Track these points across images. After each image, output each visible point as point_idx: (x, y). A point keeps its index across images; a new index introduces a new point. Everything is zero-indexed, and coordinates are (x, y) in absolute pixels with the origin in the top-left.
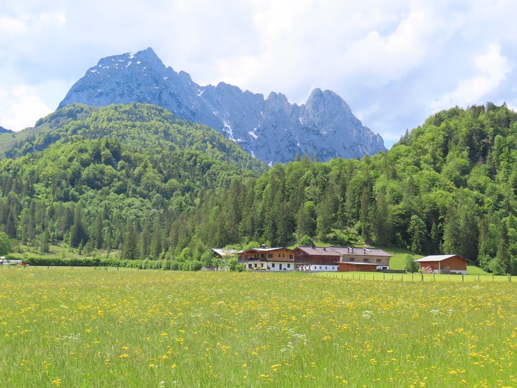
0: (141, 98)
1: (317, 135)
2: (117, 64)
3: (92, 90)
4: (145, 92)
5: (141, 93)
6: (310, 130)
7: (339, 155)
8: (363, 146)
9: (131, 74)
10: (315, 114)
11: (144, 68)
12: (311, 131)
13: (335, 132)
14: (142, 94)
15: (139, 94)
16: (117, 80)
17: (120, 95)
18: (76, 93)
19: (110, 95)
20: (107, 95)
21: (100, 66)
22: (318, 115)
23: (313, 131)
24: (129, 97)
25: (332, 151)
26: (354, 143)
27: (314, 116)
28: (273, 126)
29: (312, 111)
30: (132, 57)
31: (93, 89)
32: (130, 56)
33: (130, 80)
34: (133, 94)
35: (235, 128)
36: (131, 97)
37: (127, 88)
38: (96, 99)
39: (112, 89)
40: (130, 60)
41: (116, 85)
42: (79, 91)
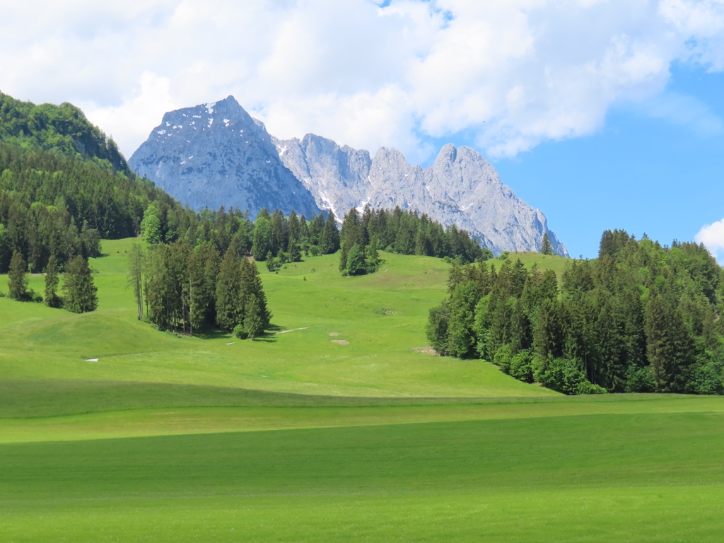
0: (254, 177)
1: (457, 212)
2: (193, 123)
3: (172, 163)
4: (258, 170)
5: (253, 171)
6: (444, 205)
7: (489, 240)
8: (521, 228)
9: (228, 141)
10: (448, 181)
11: (242, 131)
12: (446, 207)
13: (480, 208)
14: (256, 173)
15: (251, 173)
16: (208, 150)
17: (220, 172)
18: (147, 166)
19: (204, 171)
20: (200, 171)
21: (168, 125)
22: (453, 182)
23: (450, 206)
24: (238, 177)
25: (479, 235)
26: (509, 224)
27: (448, 184)
28: (391, 198)
29: (444, 177)
30: (211, 111)
31: (174, 161)
32: (207, 109)
33: (229, 150)
34: (243, 173)
35: (337, 203)
36: (241, 177)
37: (229, 162)
38: (184, 177)
39: (205, 163)
40: (209, 116)
41: (211, 158)
42: (151, 163)
